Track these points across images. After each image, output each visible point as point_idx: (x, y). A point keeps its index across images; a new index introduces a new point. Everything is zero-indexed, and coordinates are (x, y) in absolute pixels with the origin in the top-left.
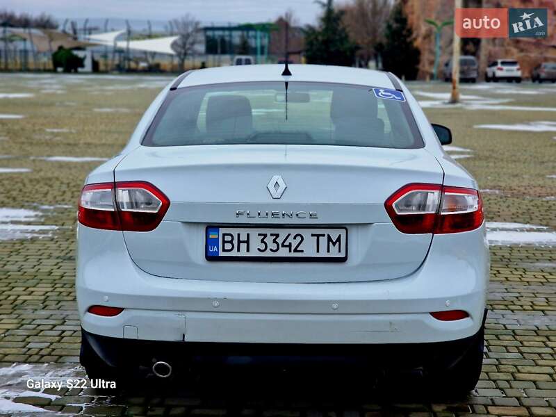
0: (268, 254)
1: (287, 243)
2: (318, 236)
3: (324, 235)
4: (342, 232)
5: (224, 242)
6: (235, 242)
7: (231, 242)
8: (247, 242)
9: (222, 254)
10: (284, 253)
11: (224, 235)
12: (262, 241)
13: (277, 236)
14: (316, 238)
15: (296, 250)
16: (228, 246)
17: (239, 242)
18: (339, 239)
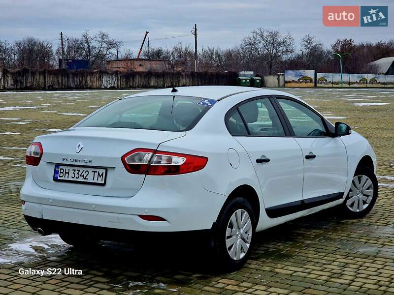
0: (75, 179)
1: (82, 175)
2: (94, 172)
3: (96, 172)
4: (104, 171)
5: (61, 172)
6: (64, 173)
7: (63, 173)
8: (68, 173)
9: (59, 178)
10: (81, 179)
11: (61, 169)
12: (74, 173)
13: (79, 171)
14: (93, 173)
15: (85, 179)
16: (62, 175)
17: (66, 173)
18: (102, 175)
